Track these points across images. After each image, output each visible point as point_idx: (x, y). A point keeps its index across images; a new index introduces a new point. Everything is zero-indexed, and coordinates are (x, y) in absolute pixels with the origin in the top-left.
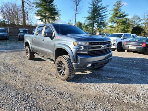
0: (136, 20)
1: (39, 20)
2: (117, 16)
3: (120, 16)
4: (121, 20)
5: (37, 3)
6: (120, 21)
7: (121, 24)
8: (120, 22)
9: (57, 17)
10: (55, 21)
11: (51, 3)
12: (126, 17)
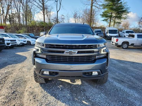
1: (103, 20)
5: (103, 5)
9: (125, 16)
10: (122, 20)
11: (119, 2)
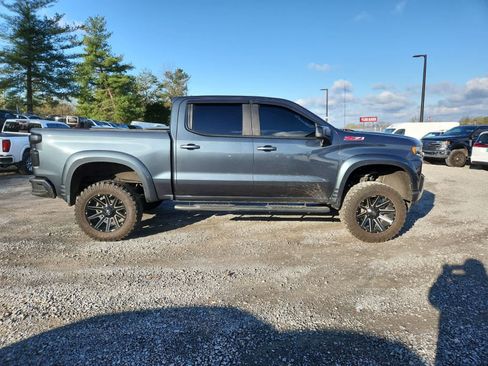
0: (149, 85)
2: (100, 66)
3: (110, 66)
4: (115, 79)
6: (116, 82)
7: (117, 90)
8: (114, 85)
12: (129, 73)
